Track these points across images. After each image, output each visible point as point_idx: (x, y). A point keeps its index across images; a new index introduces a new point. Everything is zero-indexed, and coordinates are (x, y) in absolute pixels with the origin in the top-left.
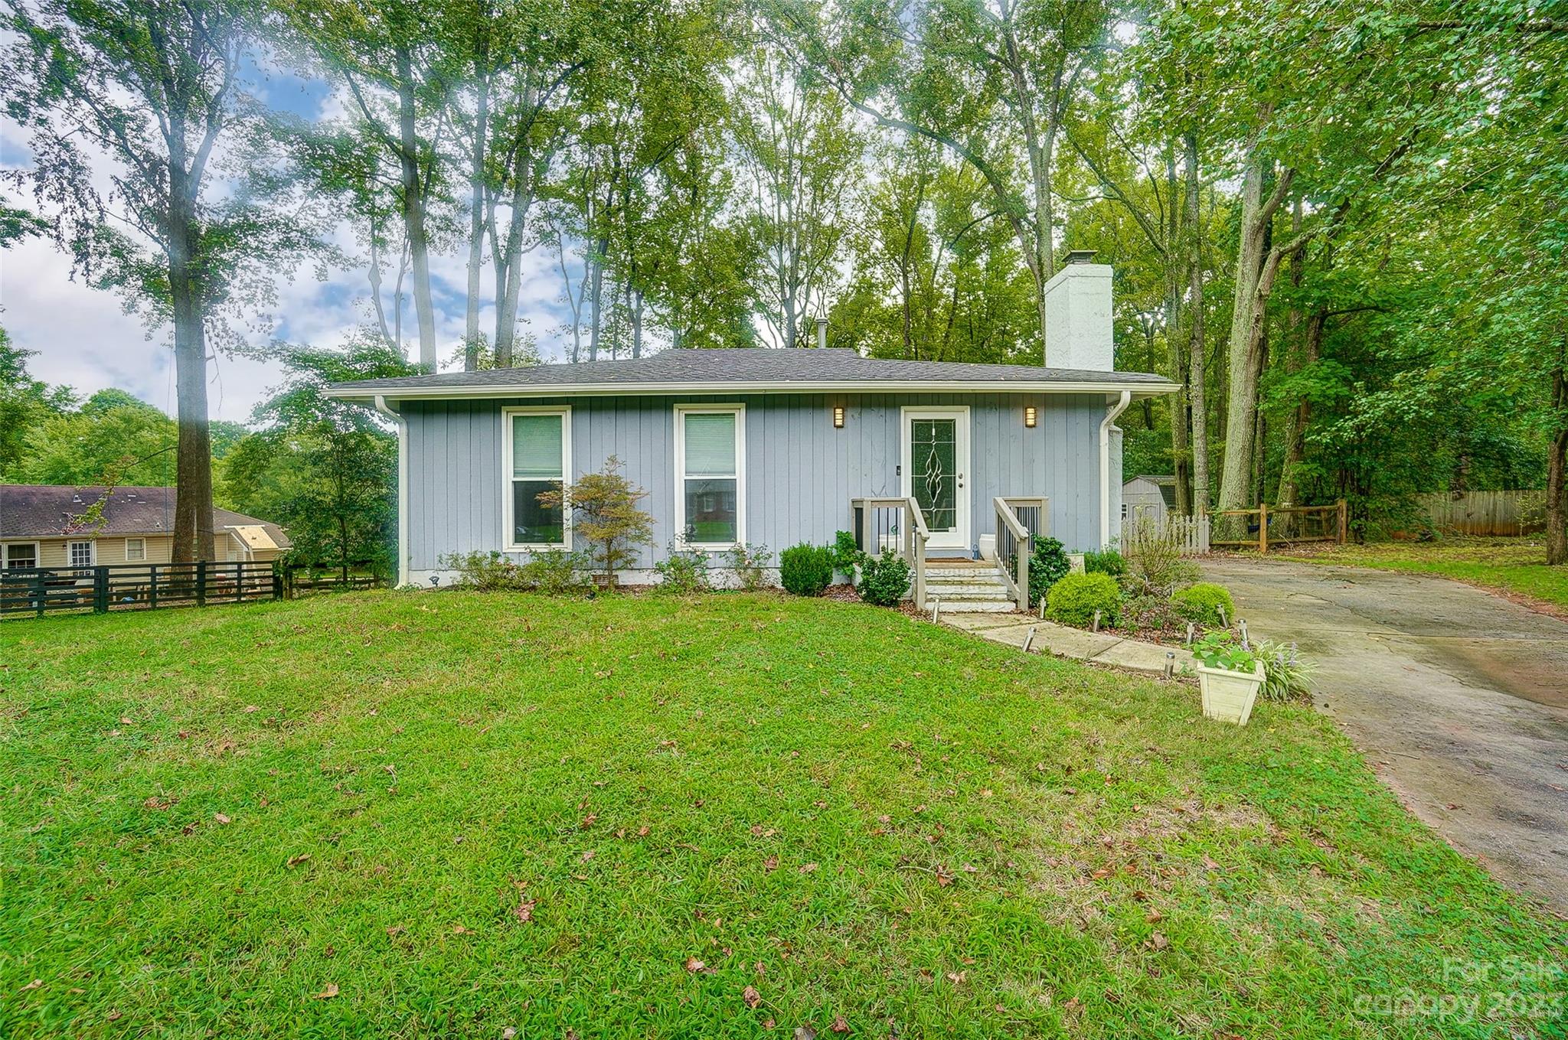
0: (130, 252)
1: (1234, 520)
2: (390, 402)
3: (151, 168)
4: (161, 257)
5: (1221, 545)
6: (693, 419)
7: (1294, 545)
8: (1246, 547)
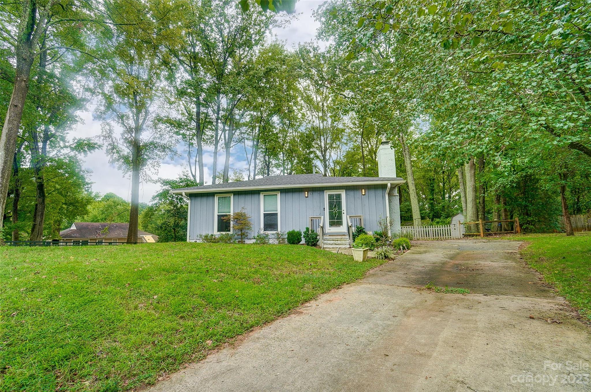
0: (121, 152)
1: (472, 226)
2: (186, 194)
3: (129, 130)
4: (129, 152)
5: (468, 235)
6: (266, 196)
7: (496, 234)
8: (477, 235)
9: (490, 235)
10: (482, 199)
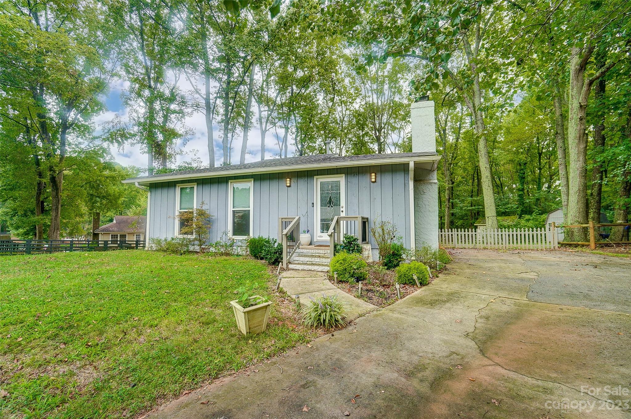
1: (576, 230)
2: (141, 184)
7: (618, 245)
8: (583, 246)
9: (607, 245)
10: (596, 189)
